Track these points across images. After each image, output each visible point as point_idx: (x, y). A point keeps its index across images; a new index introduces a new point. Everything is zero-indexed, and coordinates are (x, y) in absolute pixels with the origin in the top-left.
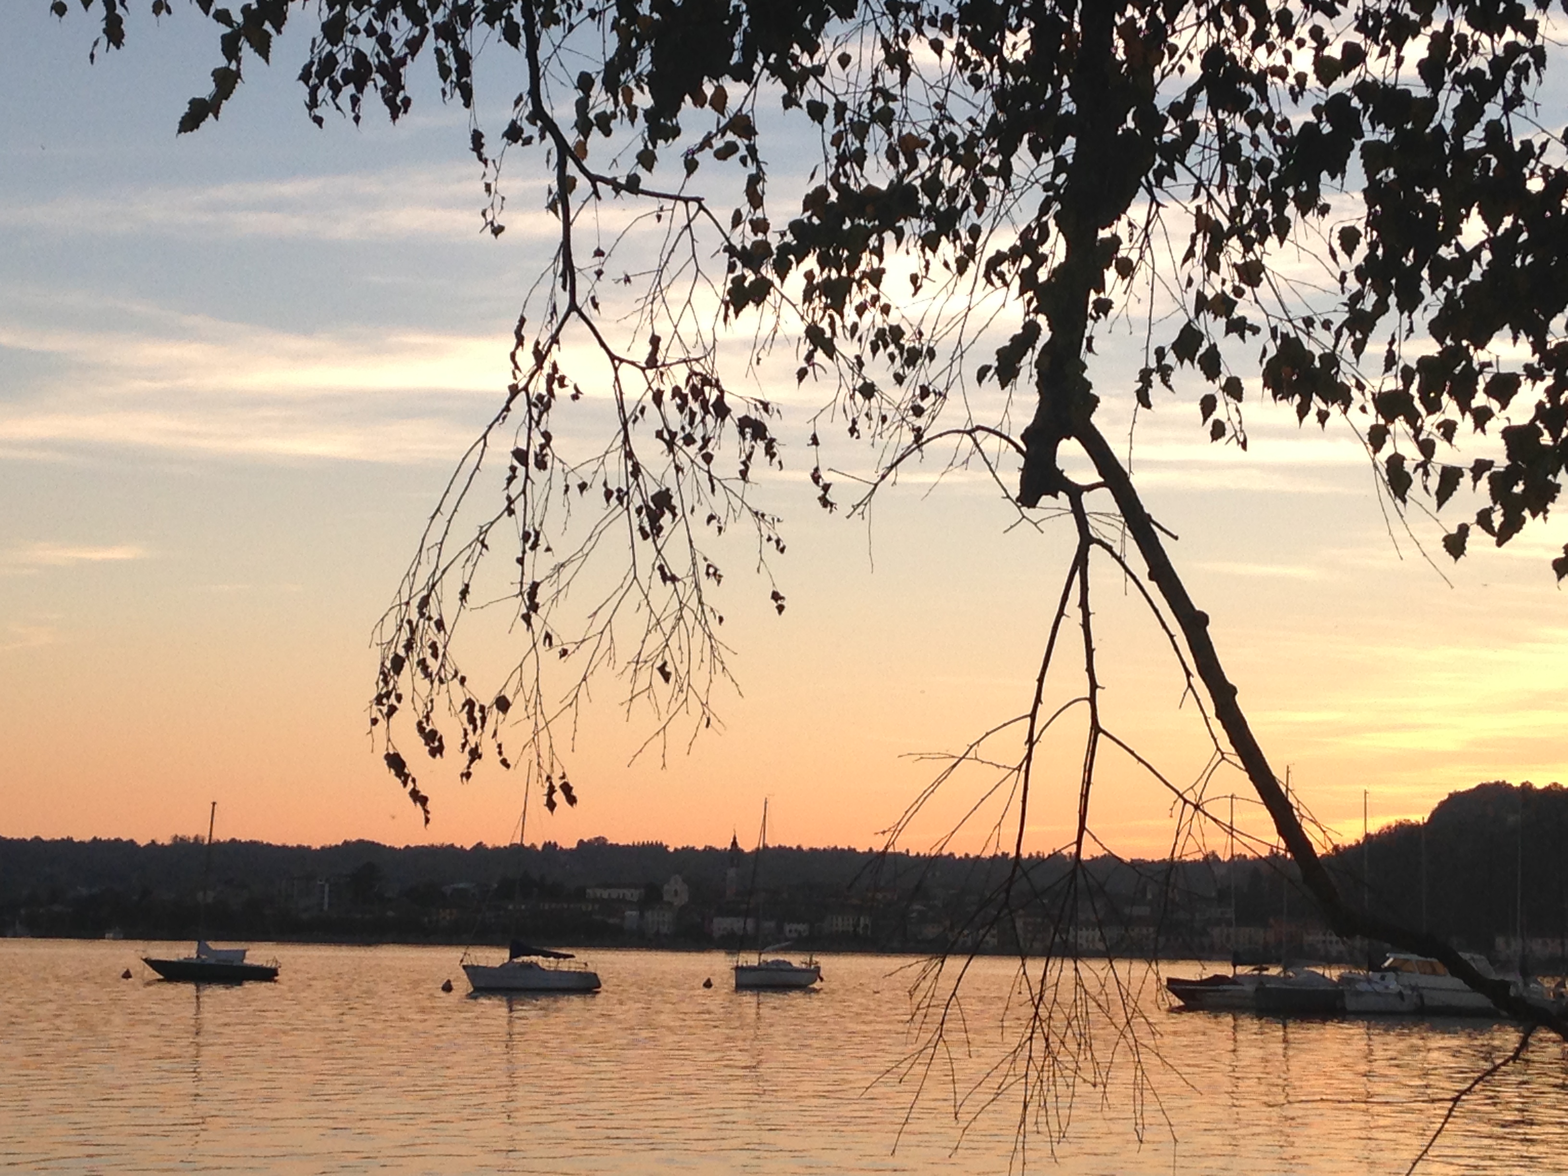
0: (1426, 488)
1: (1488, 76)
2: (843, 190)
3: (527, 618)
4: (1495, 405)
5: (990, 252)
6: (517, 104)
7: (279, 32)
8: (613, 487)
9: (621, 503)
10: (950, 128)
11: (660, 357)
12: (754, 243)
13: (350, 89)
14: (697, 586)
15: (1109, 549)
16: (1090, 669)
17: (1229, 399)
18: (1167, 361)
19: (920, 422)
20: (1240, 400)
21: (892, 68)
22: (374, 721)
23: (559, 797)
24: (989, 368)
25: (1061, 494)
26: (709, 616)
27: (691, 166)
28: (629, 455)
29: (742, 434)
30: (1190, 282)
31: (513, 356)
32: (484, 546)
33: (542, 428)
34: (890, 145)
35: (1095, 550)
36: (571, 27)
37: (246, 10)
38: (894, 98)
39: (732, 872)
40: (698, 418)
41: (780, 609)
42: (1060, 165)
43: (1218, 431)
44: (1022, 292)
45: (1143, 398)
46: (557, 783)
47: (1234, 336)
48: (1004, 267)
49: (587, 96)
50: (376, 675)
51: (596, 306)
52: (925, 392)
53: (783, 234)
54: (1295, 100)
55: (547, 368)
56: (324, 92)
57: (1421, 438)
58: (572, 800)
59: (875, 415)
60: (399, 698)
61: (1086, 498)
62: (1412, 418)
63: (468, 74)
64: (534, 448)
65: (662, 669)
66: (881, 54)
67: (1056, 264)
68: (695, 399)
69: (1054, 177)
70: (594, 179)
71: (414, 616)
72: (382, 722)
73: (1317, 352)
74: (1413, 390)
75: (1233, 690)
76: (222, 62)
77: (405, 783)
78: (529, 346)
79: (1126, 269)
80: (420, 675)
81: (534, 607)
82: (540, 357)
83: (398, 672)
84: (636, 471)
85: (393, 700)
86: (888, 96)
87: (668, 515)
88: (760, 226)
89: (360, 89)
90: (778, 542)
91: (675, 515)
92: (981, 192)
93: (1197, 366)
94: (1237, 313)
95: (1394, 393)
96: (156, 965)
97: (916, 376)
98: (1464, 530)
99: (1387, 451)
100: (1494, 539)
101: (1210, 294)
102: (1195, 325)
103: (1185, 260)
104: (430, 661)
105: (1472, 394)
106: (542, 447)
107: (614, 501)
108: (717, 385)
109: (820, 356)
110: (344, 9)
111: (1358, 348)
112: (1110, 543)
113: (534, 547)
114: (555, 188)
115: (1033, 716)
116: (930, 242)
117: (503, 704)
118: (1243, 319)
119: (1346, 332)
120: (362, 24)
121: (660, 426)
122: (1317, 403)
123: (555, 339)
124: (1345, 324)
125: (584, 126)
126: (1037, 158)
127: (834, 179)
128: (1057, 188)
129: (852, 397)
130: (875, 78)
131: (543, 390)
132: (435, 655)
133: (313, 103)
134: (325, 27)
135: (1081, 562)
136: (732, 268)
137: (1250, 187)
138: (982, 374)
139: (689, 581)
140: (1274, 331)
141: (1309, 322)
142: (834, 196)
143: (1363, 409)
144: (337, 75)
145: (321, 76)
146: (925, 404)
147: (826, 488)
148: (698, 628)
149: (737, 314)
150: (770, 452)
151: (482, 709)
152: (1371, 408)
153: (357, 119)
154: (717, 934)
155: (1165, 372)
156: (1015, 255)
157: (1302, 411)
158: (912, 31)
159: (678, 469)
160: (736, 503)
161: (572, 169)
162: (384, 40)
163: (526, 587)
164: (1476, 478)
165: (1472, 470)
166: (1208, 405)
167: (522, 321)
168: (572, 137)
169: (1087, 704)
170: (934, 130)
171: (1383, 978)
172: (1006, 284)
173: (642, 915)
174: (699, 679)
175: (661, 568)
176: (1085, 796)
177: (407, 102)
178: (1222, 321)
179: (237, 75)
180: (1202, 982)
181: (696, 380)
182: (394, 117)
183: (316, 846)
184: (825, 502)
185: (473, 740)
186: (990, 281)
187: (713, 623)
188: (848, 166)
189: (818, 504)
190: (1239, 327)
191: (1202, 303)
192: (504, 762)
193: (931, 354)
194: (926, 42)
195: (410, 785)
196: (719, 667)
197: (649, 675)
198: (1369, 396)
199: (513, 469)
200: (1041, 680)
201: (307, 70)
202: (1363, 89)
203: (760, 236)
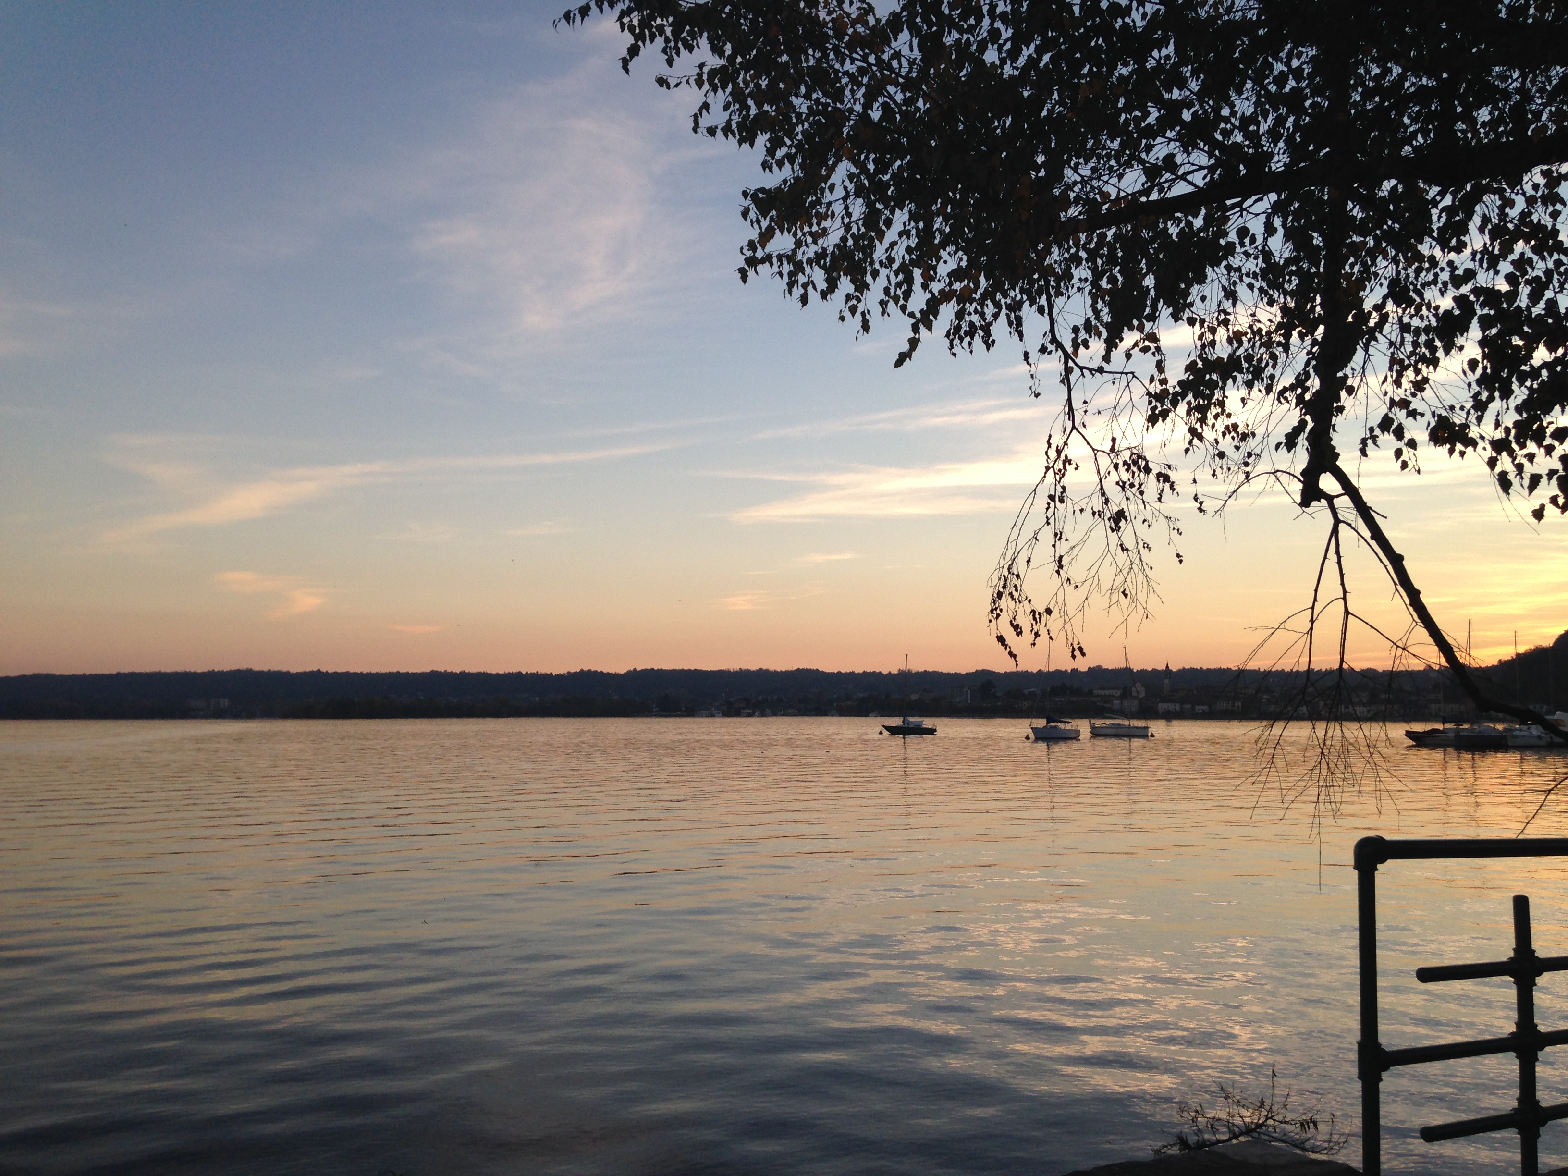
0: (1522, 485)
1: (1544, 279)
2: (1205, 361)
3: (1058, 572)
4: (1556, 443)
5: (1280, 387)
6: (1044, 336)
7: (936, 319)
8: (1096, 510)
9: (1100, 516)
10: (1259, 325)
11: (1116, 447)
12: (1161, 390)
13: (968, 339)
14: (1139, 553)
15: (1350, 525)
16: (1343, 584)
17: (1410, 449)
18: (1375, 433)
19: (1248, 469)
20: (1415, 449)
21: (1228, 300)
22: (990, 621)
23: (1077, 653)
24: (1281, 443)
25: (1322, 500)
26: (1146, 567)
27: (1128, 356)
28: (1103, 494)
29: (1159, 481)
30: (1386, 394)
31: (1046, 453)
32: (1037, 540)
33: (1061, 484)
34: (1229, 336)
35: (1342, 526)
36: (1069, 297)
37: (922, 311)
38: (1229, 314)
39: (1167, 681)
40: (1136, 475)
41: (1181, 561)
42: (1315, 342)
43: (1404, 465)
44: (1297, 406)
45: (1363, 453)
46: (1076, 647)
47: (1411, 418)
48: (1287, 394)
49: (1077, 336)
50: (990, 600)
51: (1084, 426)
52: (1250, 455)
53: (1174, 387)
54: (1442, 295)
55: (1063, 457)
56: (956, 341)
57: (1516, 462)
58: (1083, 654)
59: (1225, 468)
60: (1001, 610)
61: (1336, 501)
62: (1512, 454)
63: (1021, 326)
64: (1058, 494)
65: (1124, 592)
66: (1223, 294)
67: (1314, 390)
68: (1134, 465)
69: (1312, 348)
70: (1081, 368)
71: (1006, 573)
72: (994, 621)
73: (1458, 422)
74: (1511, 438)
75: (1418, 592)
76: (912, 335)
77: (1006, 649)
78: (1054, 447)
79: (1351, 390)
80: (1010, 599)
81: (1061, 566)
82: (1059, 452)
83: (1000, 599)
84: (1107, 501)
85: (998, 611)
86: (1226, 313)
87: (1123, 520)
88: (1164, 382)
89: (972, 338)
90: (1178, 530)
91: (1126, 521)
92: (1274, 357)
93: (1392, 435)
94: (1412, 407)
95: (1500, 440)
96: (887, 728)
97: (1246, 447)
98: (1543, 507)
99: (1498, 469)
100: (1559, 510)
101: (1397, 399)
102: (1391, 415)
103: (1383, 383)
104: (1014, 593)
105: (1544, 439)
106: (1062, 493)
107: (1097, 516)
108: (1144, 459)
109: (1196, 441)
110: (964, 305)
111: (1479, 419)
112: (1349, 522)
113: (1060, 539)
114: (1063, 373)
115: (1313, 608)
116: (1249, 385)
117: (1049, 611)
118: (1415, 410)
119: (1472, 411)
120: (972, 309)
121: (1118, 479)
122: (1459, 447)
123: (1066, 443)
124: (1472, 407)
125: (1076, 345)
126: (1303, 340)
127: (1200, 356)
128: (1314, 354)
129: (1213, 459)
130: (1219, 306)
131: (1061, 467)
132: (1016, 590)
133: (952, 347)
134: (956, 314)
135: (1335, 532)
136: (1150, 403)
137: (1420, 341)
138: (1278, 446)
139: (1135, 551)
140: (1433, 414)
141: (1452, 408)
142: (1200, 364)
143: (1484, 449)
144: (962, 333)
145: (954, 335)
146: (1250, 461)
147: (1201, 503)
148: (1140, 573)
149: (1153, 426)
150: (1172, 488)
151: (1039, 614)
152: (1489, 447)
153: (971, 352)
154: (1161, 711)
155: (1374, 438)
156: (1293, 388)
157: (1451, 451)
158: (1238, 281)
159: (1127, 499)
160: (1157, 513)
161: (1071, 364)
162: (982, 315)
163: (1057, 558)
164: (1550, 478)
165: (1547, 475)
166: (1398, 453)
167: (1050, 436)
168: (1070, 350)
169: (1342, 601)
170: (1251, 327)
171: (1529, 728)
172: (1288, 402)
173: (1122, 703)
174: (1142, 596)
175: (1121, 545)
176: (1343, 646)
177: (993, 342)
178: (1404, 412)
179: (919, 339)
180: (1425, 732)
181: (1134, 457)
182: (988, 349)
183: (963, 672)
184: (1201, 510)
185: (1035, 628)
186: (1280, 402)
187: (1148, 570)
188: (1207, 350)
189: (1198, 511)
190: (1413, 414)
191: (1393, 403)
192: (1051, 638)
193: (1254, 434)
194: (1244, 285)
195: (1008, 649)
196: (1151, 590)
197: (1117, 596)
198: (1487, 442)
199: (1049, 504)
200: (1316, 591)
201: (949, 332)
202: (1476, 291)
203: (1164, 386)
